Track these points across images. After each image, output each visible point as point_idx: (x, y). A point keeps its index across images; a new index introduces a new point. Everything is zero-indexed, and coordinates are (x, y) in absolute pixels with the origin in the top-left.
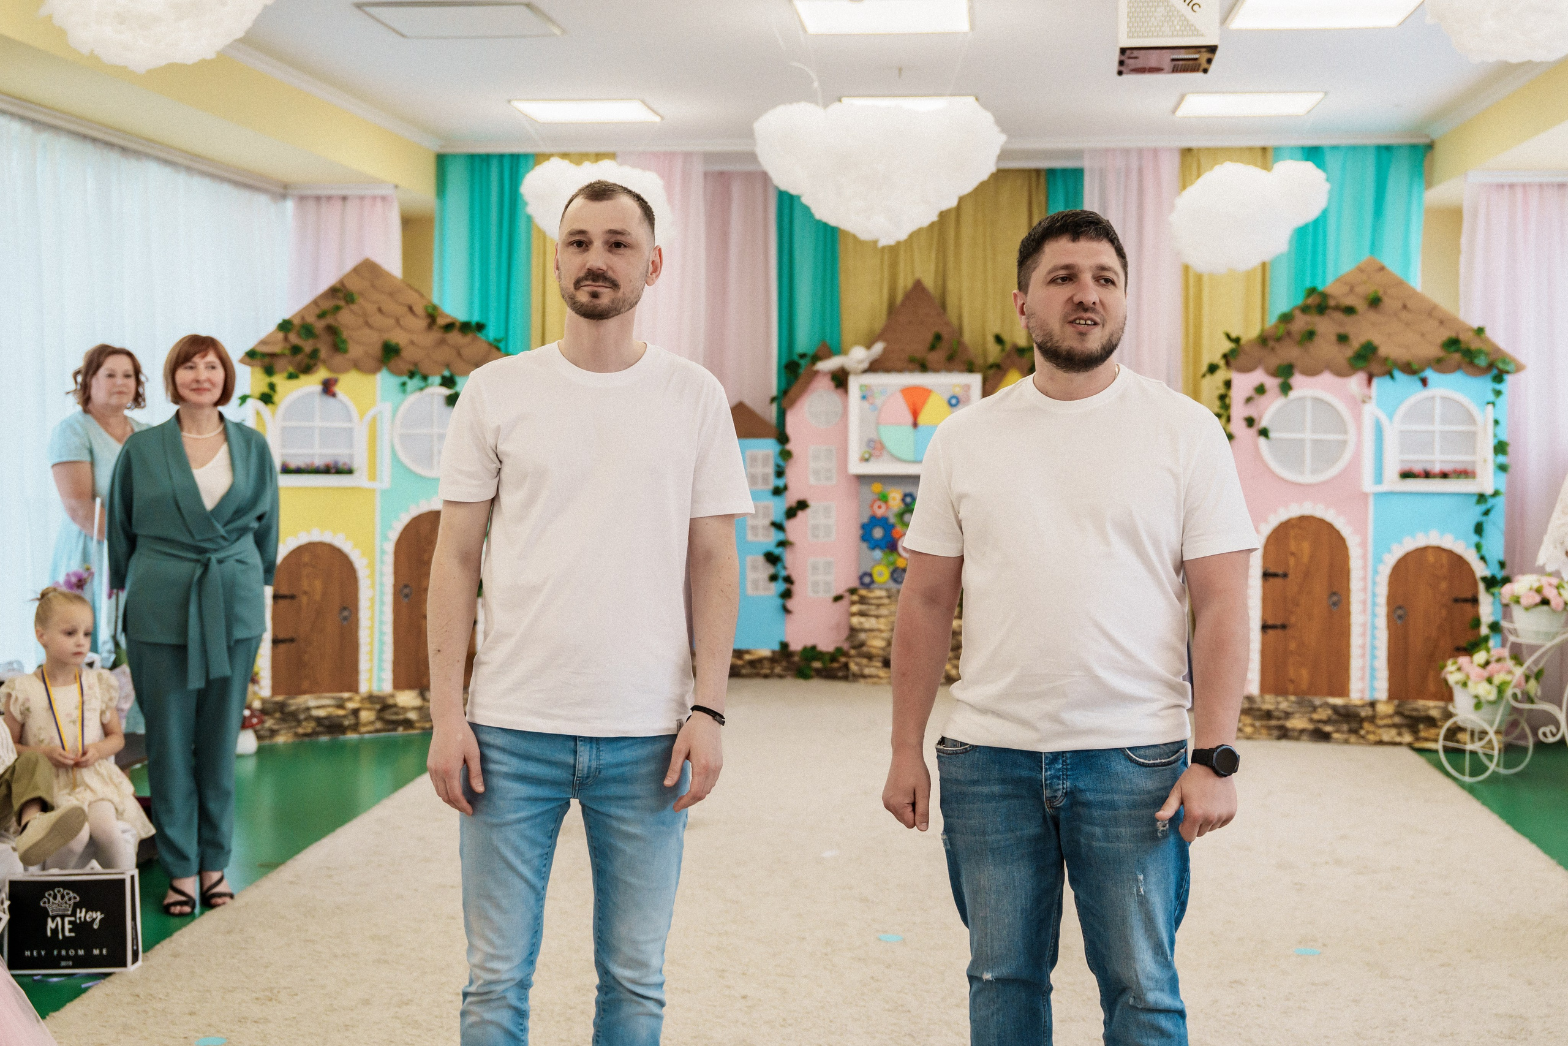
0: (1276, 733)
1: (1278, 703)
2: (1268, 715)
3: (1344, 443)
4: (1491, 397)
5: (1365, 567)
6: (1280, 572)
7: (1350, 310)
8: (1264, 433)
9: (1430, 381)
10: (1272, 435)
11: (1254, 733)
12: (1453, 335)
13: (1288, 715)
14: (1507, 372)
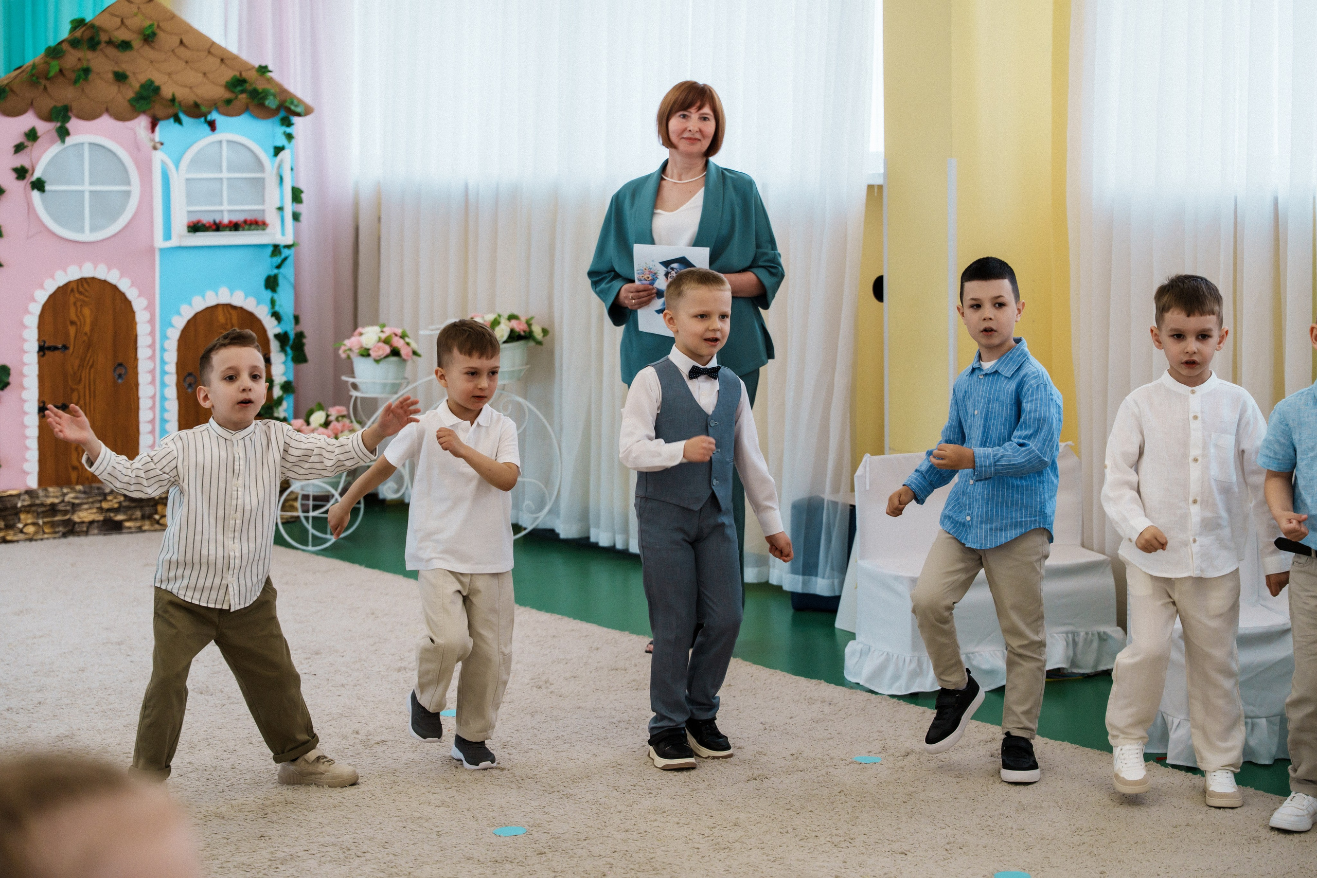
0: (61, 529)
1: (64, 495)
2: (53, 509)
3: (128, 194)
4: (281, 141)
5: (152, 333)
6: (60, 346)
7: (125, 45)
8: (39, 185)
9: (218, 124)
10: (48, 187)
11: (36, 533)
12: (237, 74)
13: (75, 507)
14: (299, 115)
